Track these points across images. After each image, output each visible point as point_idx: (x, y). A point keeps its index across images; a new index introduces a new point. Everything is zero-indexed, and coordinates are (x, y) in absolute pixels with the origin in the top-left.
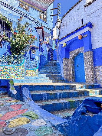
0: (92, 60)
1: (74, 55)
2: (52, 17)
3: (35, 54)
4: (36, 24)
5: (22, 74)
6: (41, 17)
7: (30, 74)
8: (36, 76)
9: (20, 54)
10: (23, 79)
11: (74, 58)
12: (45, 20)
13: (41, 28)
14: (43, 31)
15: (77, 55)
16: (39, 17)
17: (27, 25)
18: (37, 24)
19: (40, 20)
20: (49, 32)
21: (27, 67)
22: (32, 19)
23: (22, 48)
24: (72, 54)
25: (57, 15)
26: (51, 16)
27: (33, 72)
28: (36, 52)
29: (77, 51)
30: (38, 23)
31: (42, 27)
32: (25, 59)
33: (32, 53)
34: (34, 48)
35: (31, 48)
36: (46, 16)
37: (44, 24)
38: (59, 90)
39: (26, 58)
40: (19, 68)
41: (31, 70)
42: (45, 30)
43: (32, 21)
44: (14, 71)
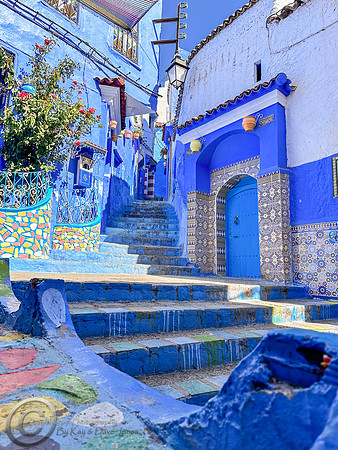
0: (284, 202)
1: (225, 181)
2: (156, 47)
3: (91, 171)
4: (100, 69)
5: (42, 241)
6: (118, 44)
7: (71, 241)
8: (92, 250)
9: (38, 169)
10: (43, 257)
11: (227, 193)
12: (131, 57)
13: (115, 83)
14: (122, 95)
15: (237, 183)
16: (111, 43)
17: (67, 68)
18: (102, 67)
19: (114, 54)
20: (146, 99)
21: (61, 216)
22: (86, 49)
23: (44, 147)
24: (220, 180)
25: (176, 41)
26: (155, 43)
27: (80, 234)
28: (95, 165)
29: (235, 170)
30: (106, 64)
31: (121, 81)
32: (55, 187)
33: (81, 167)
34: (87, 152)
35: (78, 149)
36: (135, 44)
37: (126, 69)
38: (171, 303)
39: (58, 183)
40: (33, 220)
41: (75, 229)
42: (130, 89)
43: (87, 55)
44: (12, 230)
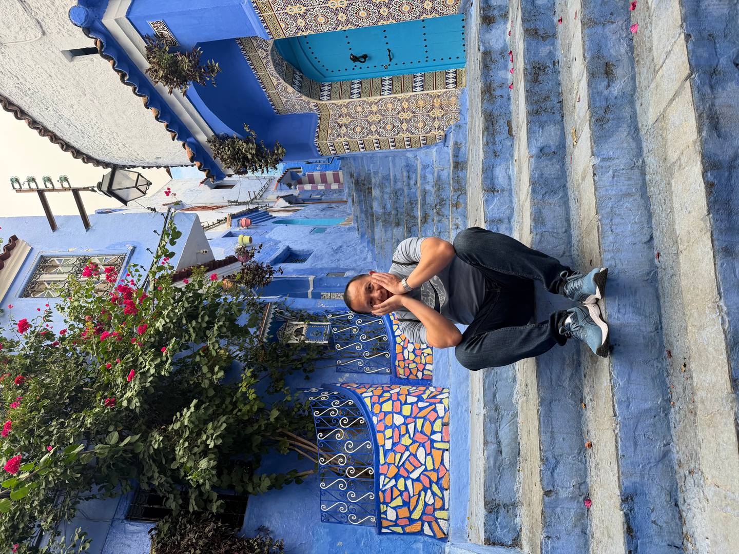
7: (417, 353)
10: (446, 402)
24: (289, 98)
40: (388, 422)
41: (399, 347)
44: (407, 454)
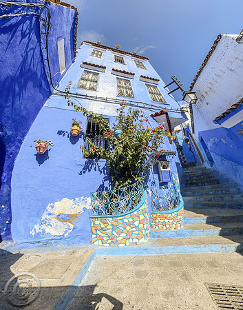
5: (143, 231)
6: (154, 99)
7: (163, 224)
10: (145, 241)
12: (162, 102)
13: (162, 113)
14: (167, 118)
16: (151, 100)
18: (152, 110)
19: (155, 103)
22: (142, 105)
23: (134, 165)
25: (179, 88)
27: (170, 219)
28: (170, 164)
31: (165, 111)
32: (147, 187)
33: (162, 169)
37: (164, 106)
39: (149, 184)
41: (166, 215)
42: (171, 115)
44: (123, 229)
